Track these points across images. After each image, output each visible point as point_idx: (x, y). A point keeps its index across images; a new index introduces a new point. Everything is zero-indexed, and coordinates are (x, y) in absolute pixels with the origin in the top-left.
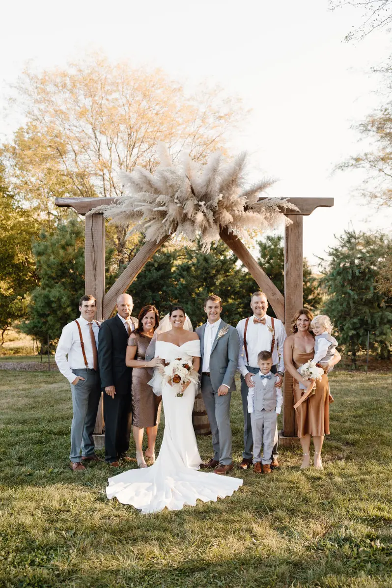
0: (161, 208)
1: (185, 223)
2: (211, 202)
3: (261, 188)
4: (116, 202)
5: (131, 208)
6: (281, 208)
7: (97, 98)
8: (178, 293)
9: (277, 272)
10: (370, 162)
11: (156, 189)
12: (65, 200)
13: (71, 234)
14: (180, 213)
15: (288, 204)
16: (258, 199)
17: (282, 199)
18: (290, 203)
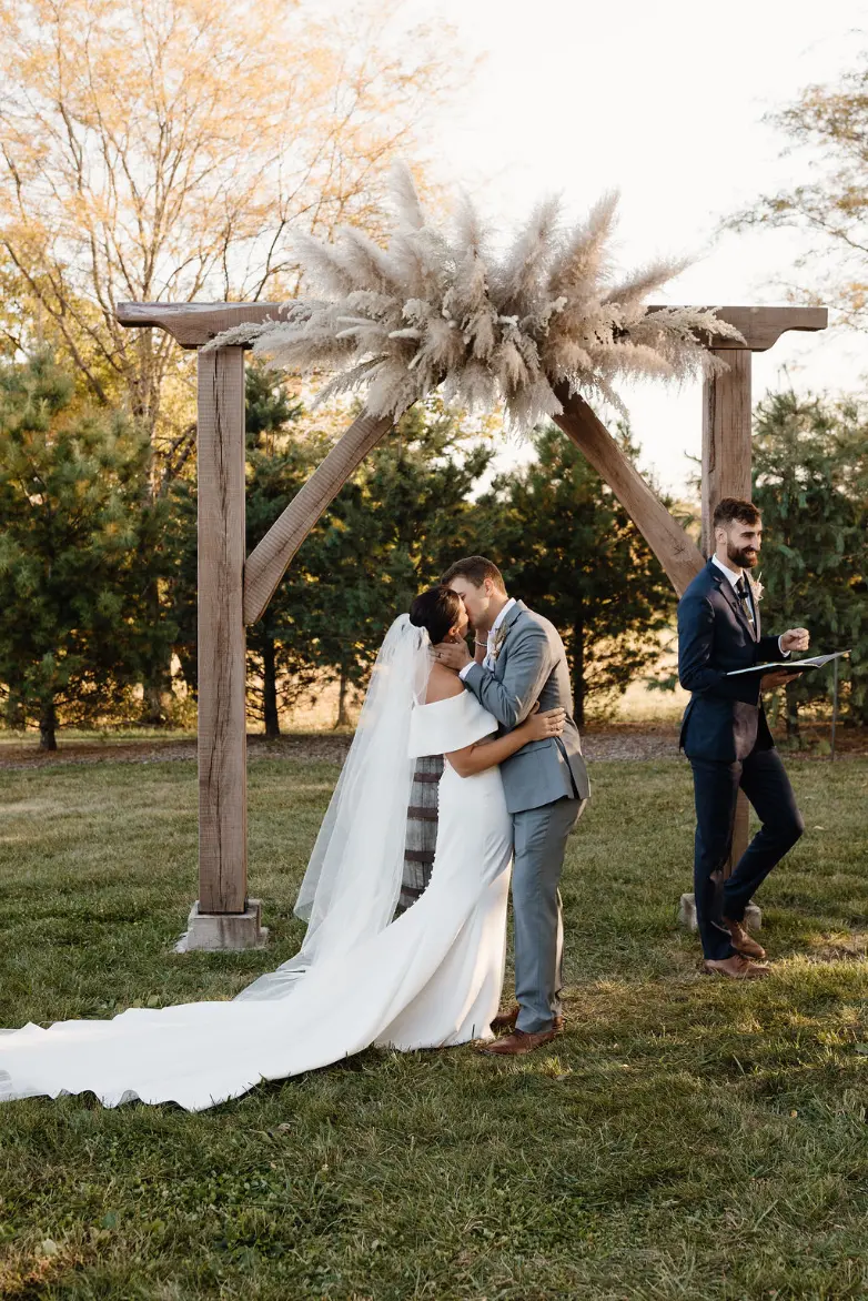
0: (407, 332)
1: (467, 371)
2: (531, 316)
3: (652, 280)
4: (281, 316)
5: (326, 332)
6: (701, 334)
7: (68, 25)
8: (327, 558)
9: (584, 500)
10: (810, 210)
11: (389, 282)
12: (142, 309)
13: (36, 397)
14: (456, 347)
15: (717, 322)
16: (647, 310)
17: (703, 311)
18: (722, 322)
